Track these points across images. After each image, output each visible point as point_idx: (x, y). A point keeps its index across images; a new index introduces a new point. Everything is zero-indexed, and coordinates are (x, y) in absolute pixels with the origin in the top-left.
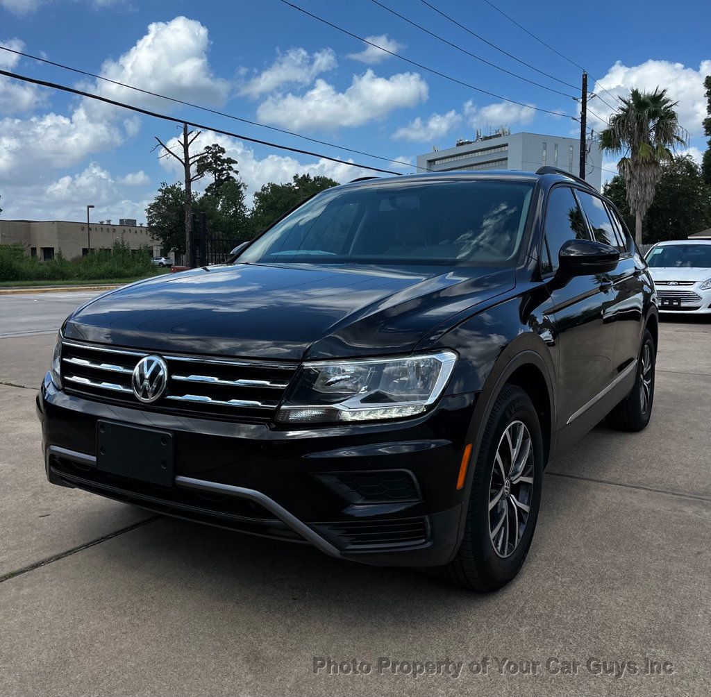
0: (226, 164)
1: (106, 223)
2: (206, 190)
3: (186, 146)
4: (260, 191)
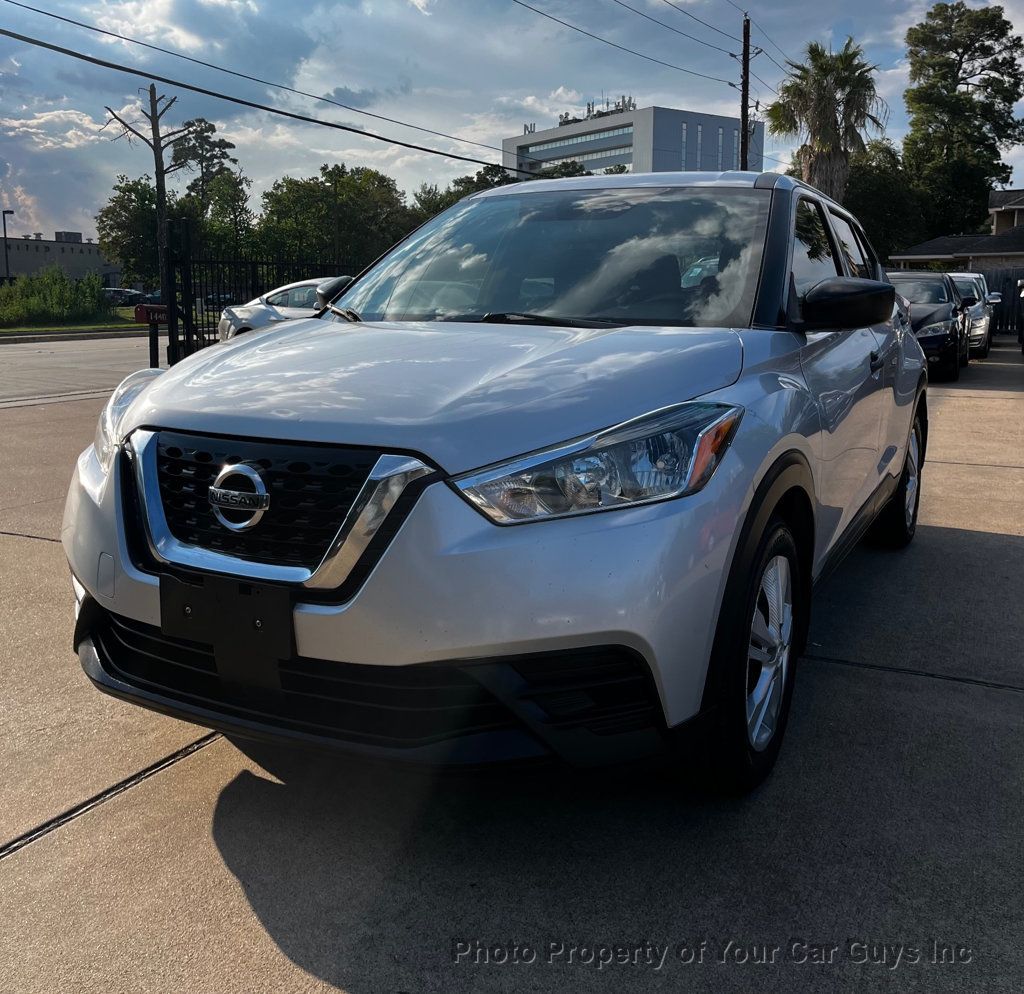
1: (33, 238)
3: (154, 119)
4: (270, 189)
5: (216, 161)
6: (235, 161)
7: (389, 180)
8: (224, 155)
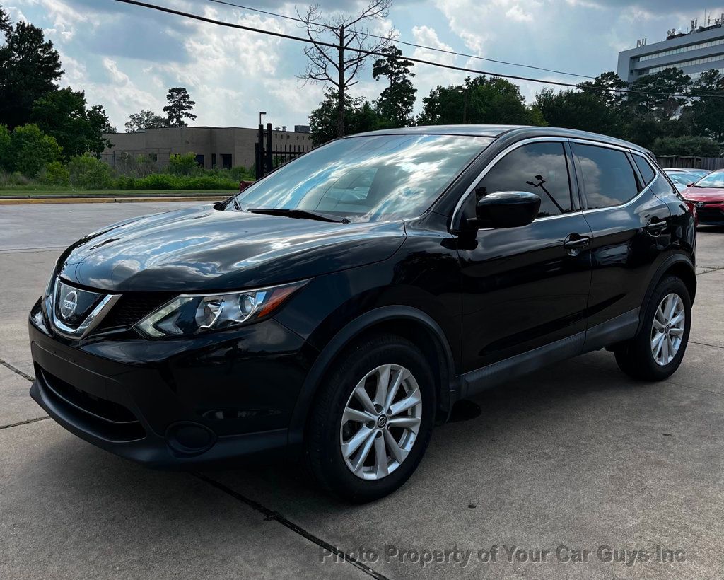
1: (281, 129)
2: (381, 94)
3: (341, 49)
4: (429, 97)
5: (401, 75)
6: (413, 75)
7: (515, 86)
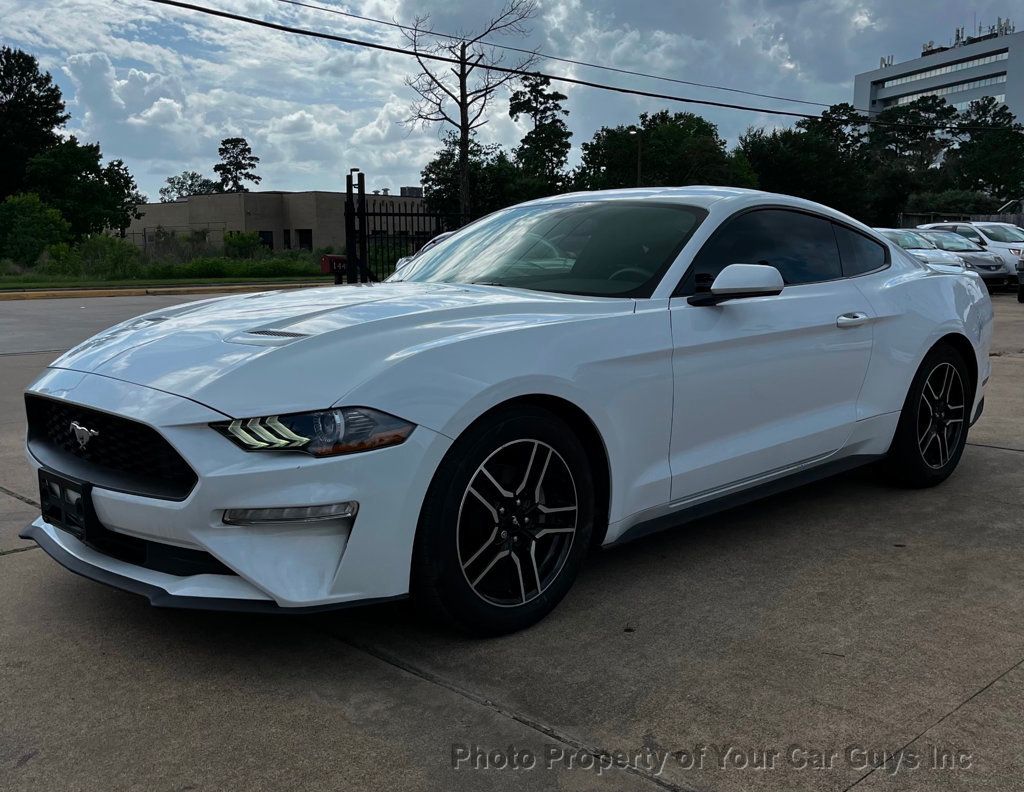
0: (551, 101)
1: (381, 193)
3: (463, 76)
5: (549, 113)
6: (566, 112)
7: (712, 125)
8: (557, 107)
